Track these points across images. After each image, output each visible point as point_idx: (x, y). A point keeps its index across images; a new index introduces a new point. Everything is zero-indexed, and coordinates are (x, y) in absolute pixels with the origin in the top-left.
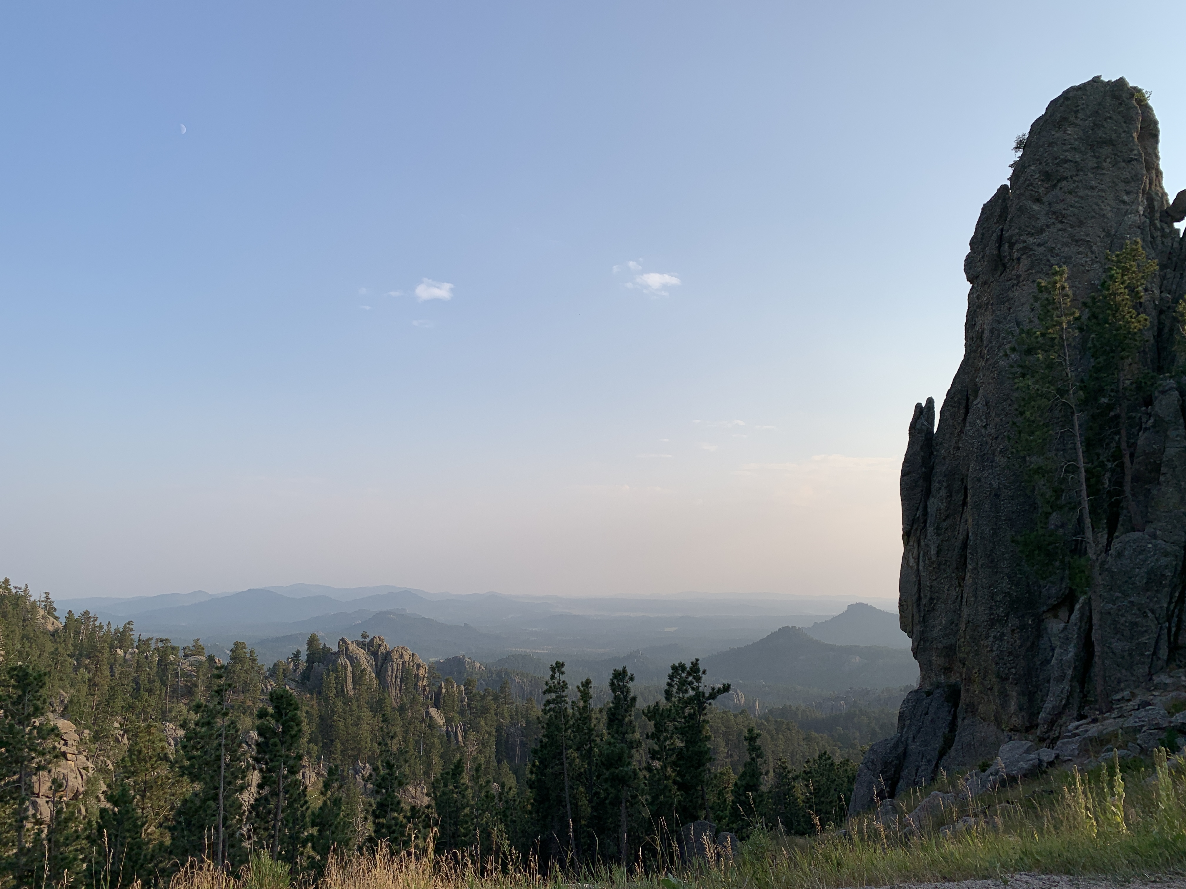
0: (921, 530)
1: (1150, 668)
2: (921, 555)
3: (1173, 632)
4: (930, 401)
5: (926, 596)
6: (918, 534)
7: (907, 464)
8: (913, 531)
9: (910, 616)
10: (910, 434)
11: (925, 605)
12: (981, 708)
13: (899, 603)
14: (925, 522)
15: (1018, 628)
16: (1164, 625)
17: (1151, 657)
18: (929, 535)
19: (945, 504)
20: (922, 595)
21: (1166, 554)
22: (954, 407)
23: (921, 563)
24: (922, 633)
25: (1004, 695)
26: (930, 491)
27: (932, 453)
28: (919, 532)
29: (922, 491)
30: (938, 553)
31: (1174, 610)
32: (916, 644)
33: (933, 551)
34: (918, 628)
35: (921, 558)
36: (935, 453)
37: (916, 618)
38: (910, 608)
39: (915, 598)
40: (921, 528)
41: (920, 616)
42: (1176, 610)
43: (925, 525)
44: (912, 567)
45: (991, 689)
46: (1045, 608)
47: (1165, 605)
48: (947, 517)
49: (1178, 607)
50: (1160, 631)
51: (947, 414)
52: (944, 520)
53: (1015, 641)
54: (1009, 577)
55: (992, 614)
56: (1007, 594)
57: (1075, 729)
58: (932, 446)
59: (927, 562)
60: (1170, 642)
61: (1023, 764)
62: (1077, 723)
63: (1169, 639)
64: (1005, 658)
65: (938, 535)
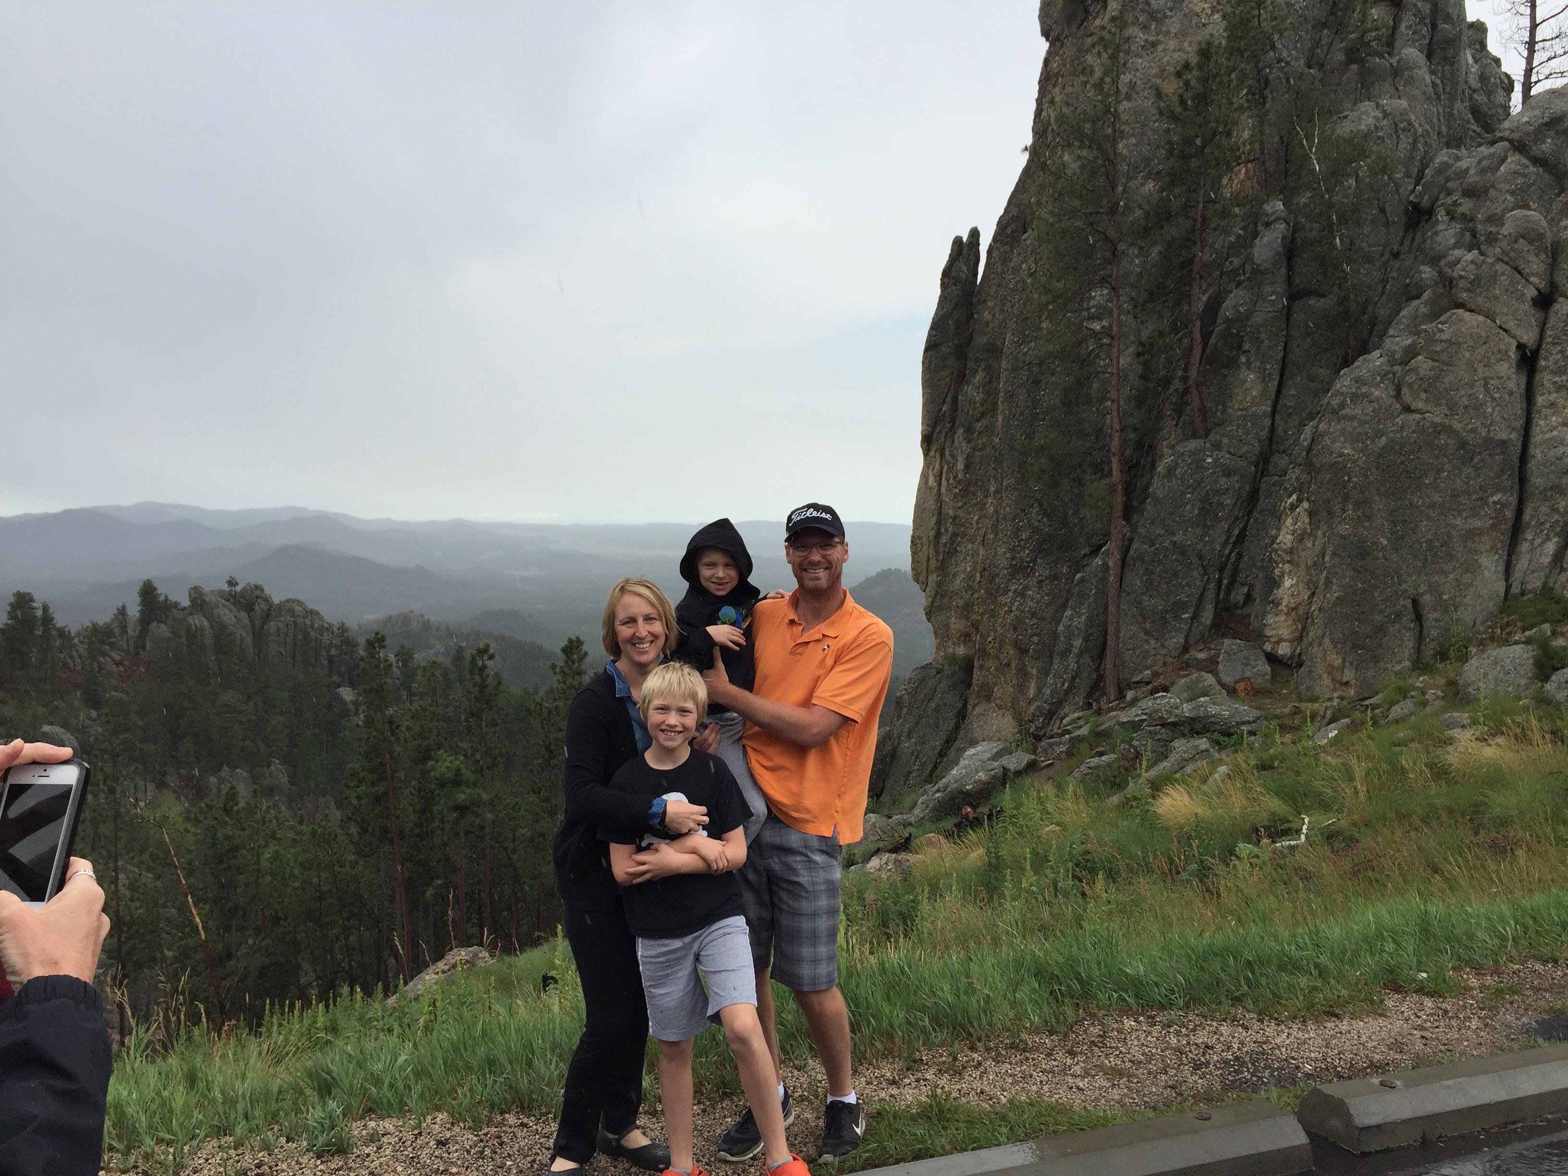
0: (947, 434)
1: (1187, 637)
2: (945, 470)
3: (1224, 587)
4: (975, 234)
5: (946, 530)
6: (942, 440)
7: (934, 333)
8: (935, 435)
9: (925, 559)
10: (943, 285)
11: (945, 545)
12: (997, 691)
13: (912, 542)
14: (953, 421)
15: (1047, 578)
16: (1212, 577)
17: (1190, 621)
18: (956, 440)
19: (981, 395)
20: (943, 530)
21: (1228, 473)
22: (1007, 244)
23: (944, 482)
24: (939, 584)
25: (1023, 673)
26: (964, 375)
27: (972, 316)
28: (943, 435)
29: (952, 373)
30: (967, 466)
31: (1229, 556)
32: (930, 600)
33: (960, 466)
34: (933, 578)
35: (944, 475)
36: (976, 316)
37: (933, 564)
38: (925, 548)
39: (932, 533)
40: (946, 429)
41: (937, 560)
42: (1233, 555)
43: (953, 426)
44: (931, 488)
45: (1008, 665)
46: (1085, 551)
47: (1218, 548)
48: (983, 414)
49: (1236, 551)
50: (1206, 584)
51: (996, 254)
52: (978, 420)
53: (1042, 597)
54: (1041, 505)
55: (1014, 558)
56: (1036, 530)
57: (1069, 724)
58: (972, 304)
59: (951, 481)
60: (1218, 602)
61: (982, 776)
62: (1076, 715)
63: (1218, 595)
64: (1027, 621)
65: (969, 440)
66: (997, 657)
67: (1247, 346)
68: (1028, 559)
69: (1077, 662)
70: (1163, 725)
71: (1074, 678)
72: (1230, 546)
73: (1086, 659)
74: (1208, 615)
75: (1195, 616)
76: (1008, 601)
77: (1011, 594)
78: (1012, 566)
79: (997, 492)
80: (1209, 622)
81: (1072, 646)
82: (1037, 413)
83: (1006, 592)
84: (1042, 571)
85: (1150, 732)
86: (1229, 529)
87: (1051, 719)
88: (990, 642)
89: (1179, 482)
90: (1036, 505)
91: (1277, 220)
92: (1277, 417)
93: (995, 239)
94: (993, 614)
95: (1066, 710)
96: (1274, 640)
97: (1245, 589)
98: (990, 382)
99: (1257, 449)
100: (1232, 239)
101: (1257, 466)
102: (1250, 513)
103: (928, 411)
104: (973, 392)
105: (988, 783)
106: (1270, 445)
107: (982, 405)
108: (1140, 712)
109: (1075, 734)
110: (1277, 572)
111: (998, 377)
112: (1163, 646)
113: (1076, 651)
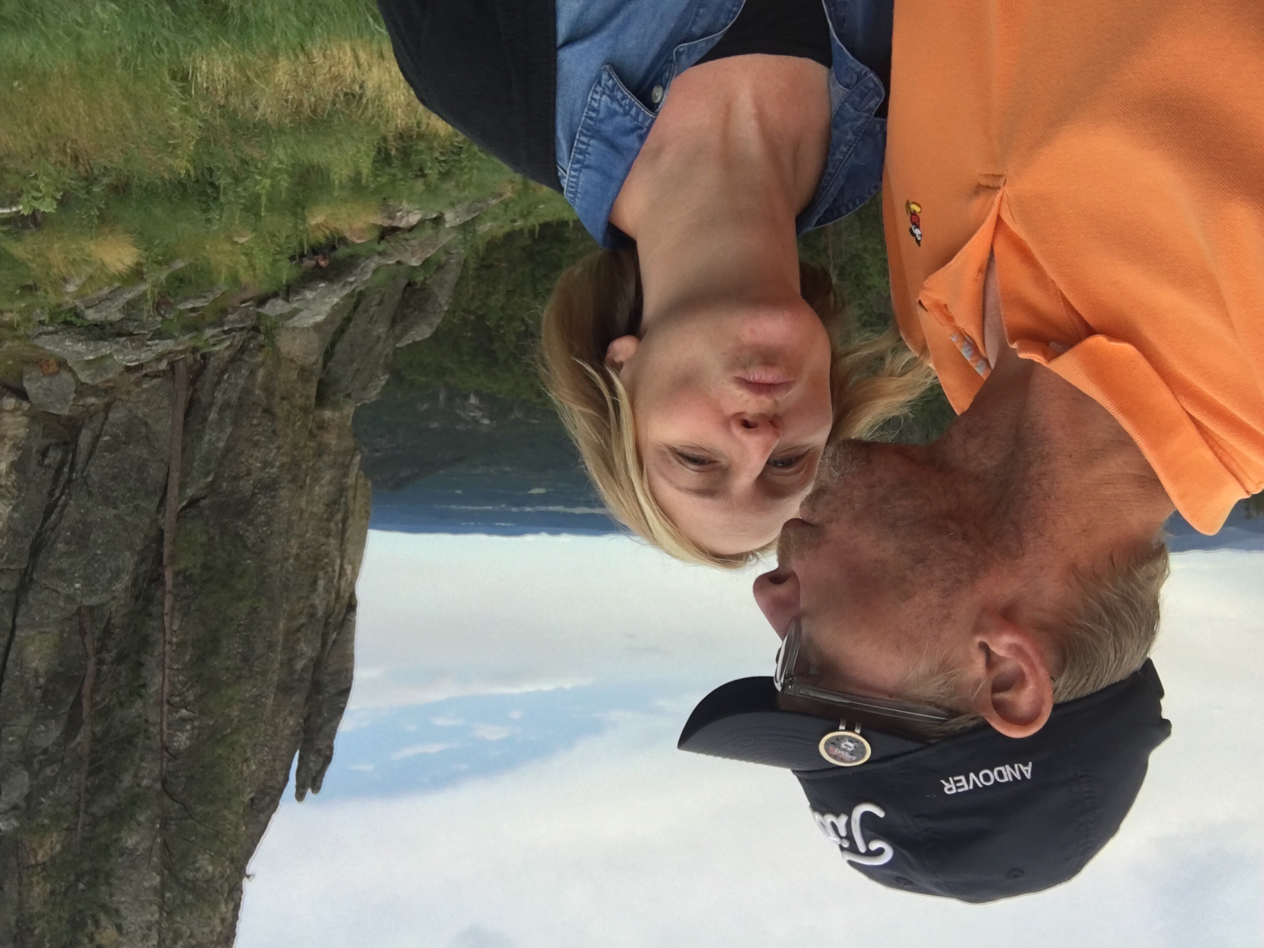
0: (332, 613)
1: (106, 418)
2: (336, 580)
3: (68, 465)
4: (300, 796)
5: (336, 524)
6: (338, 606)
8: (344, 611)
9: (358, 498)
10: (331, 748)
11: (338, 511)
12: (294, 375)
14: (327, 624)
15: (242, 478)
16: (79, 474)
17: (103, 433)
18: (324, 606)
19: (299, 647)
20: (340, 525)
21: (60, 573)
22: (271, 787)
23: (337, 568)
24: (345, 475)
25: (269, 391)
26: (315, 666)
27: (305, 721)
28: (337, 611)
29: (326, 668)
30: (315, 582)
31: (62, 494)
33: (321, 583)
34: (350, 481)
35: (337, 575)
36: (302, 721)
37: (350, 494)
39: (350, 521)
40: (333, 616)
41: (346, 497)
42: (57, 494)
43: (327, 619)
44: (350, 563)
45: (283, 398)
46: (203, 503)
47: (72, 502)
48: (298, 630)
49: (54, 499)
50: (85, 468)
51: (281, 778)
52: (303, 625)
53: (247, 460)
54: (245, 546)
55: (273, 497)
56: (251, 523)
57: (224, 340)
58: (305, 731)
59: (330, 569)
60: (74, 452)
61: (309, 295)
62: (217, 348)
63: (74, 456)
64: (263, 439)
65: (312, 606)
66: (293, 407)
67: (38, 693)
68: (259, 496)
69: (214, 398)
70: (131, 334)
71: (218, 383)
72: (61, 503)
73: (204, 400)
74: (85, 438)
75: (97, 438)
76: (280, 458)
77: (277, 464)
78: (275, 490)
79: (287, 559)
80: (84, 431)
81: (218, 413)
82: (245, 631)
83: (283, 465)
84: (246, 485)
85: (144, 328)
86: (61, 519)
87: (242, 346)
88: (299, 420)
89: (108, 565)
90: (250, 545)
91: (6, 812)
92: (10, 625)
93: (281, 791)
94: (295, 446)
95: (227, 354)
96: (19, 413)
97: (46, 462)
98: (290, 660)
99: (31, 594)
100: (51, 793)
101: (31, 580)
102: (39, 535)
103: (350, 633)
104: (307, 650)
105: (303, 288)
106: (17, 600)
107: (298, 639)
108: (154, 348)
109: (219, 329)
110: (13, 477)
111: (282, 665)
112: (130, 410)
113: (215, 409)
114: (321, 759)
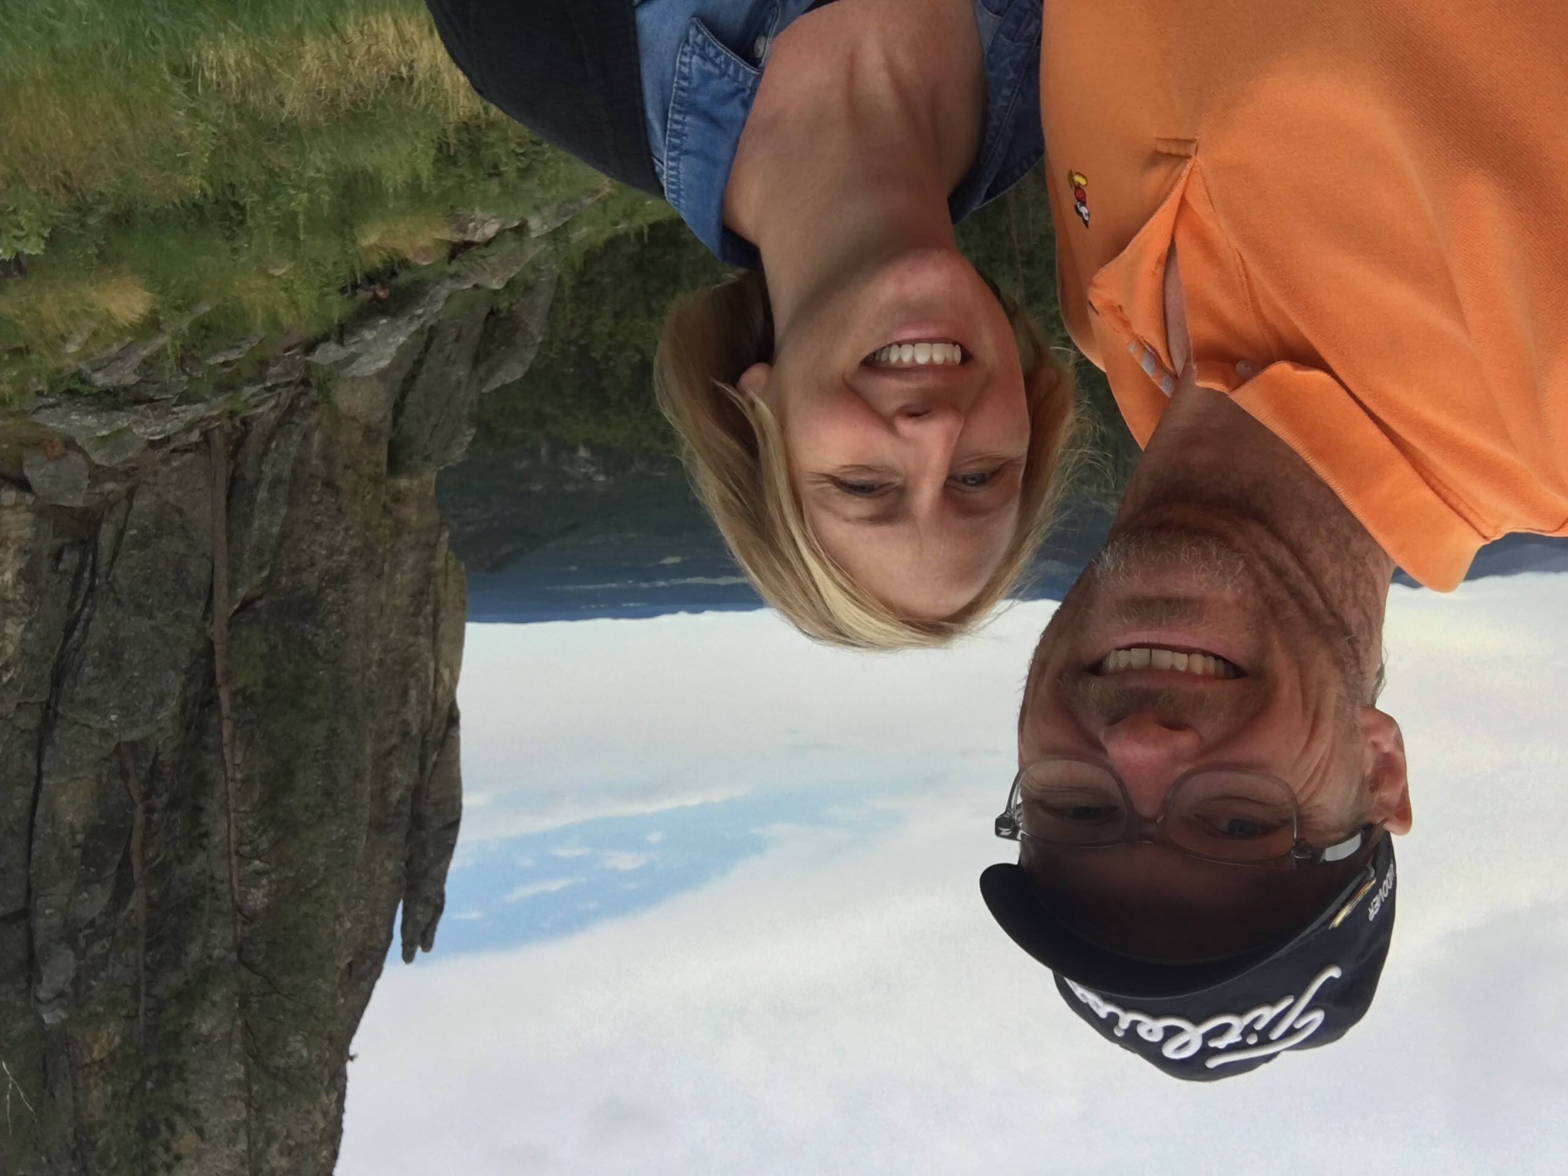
0: (430, 729)
1: (130, 507)
2: (431, 687)
3: (88, 569)
4: (408, 956)
5: (426, 619)
6: (436, 721)
7: (450, 841)
8: (444, 726)
9: (450, 585)
10: (441, 895)
11: (427, 603)
12: (358, 437)
14: (424, 743)
15: (305, 570)
16: (103, 580)
17: (128, 526)
18: (419, 721)
19: (392, 774)
20: (431, 620)
21: (90, 703)
22: (371, 948)
23: (431, 673)
24: (432, 558)
25: (329, 460)
26: (413, 796)
27: (407, 864)
28: (435, 726)
29: (427, 797)
30: (405, 693)
31: (84, 605)
33: (413, 694)
35: (431, 681)
36: (403, 864)
37: (440, 580)
39: (443, 615)
40: (431, 733)
42: (79, 607)
43: (424, 737)
44: (446, 666)
45: (347, 467)
46: (259, 604)
47: (97, 615)
48: (390, 753)
49: (75, 612)
50: (110, 571)
51: (383, 935)
52: (395, 747)
53: (309, 547)
54: (315, 654)
55: (345, 591)
56: (320, 624)
57: (267, 399)
58: (408, 877)
59: (423, 675)
60: (95, 552)
61: (368, 335)
62: (260, 410)
63: (95, 558)
64: (326, 519)
65: (405, 722)
66: (360, 477)
67: (76, 853)
68: (328, 591)
69: (261, 472)
70: (151, 400)
71: (265, 453)
72: (84, 616)
73: (250, 476)
74: (106, 534)
75: (121, 533)
76: (349, 541)
77: (347, 549)
78: (346, 581)
79: (368, 666)
80: (104, 526)
81: (269, 491)
82: (325, 759)
83: (353, 552)
84: (311, 579)
85: (167, 391)
86: (85, 637)
87: (290, 406)
88: (369, 493)
89: (148, 689)
90: (321, 653)
91: (50, 1001)
92: (34, 772)
93: (384, 951)
94: (367, 525)
95: (272, 416)
96: (22, 508)
97: (61, 567)
98: (383, 790)
99: (56, 732)
100: (103, 974)
101: (56, 714)
102: (61, 657)
103: (453, 752)
104: (403, 777)
105: (361, 326)
106: (41, 740)
107: (391, 765)
108: (181, 415)
109: (260, 387)
110: (22, 589)
111: (373, 797)
112: (158, 495)
113: (264, 486)
114: (430, 910)
